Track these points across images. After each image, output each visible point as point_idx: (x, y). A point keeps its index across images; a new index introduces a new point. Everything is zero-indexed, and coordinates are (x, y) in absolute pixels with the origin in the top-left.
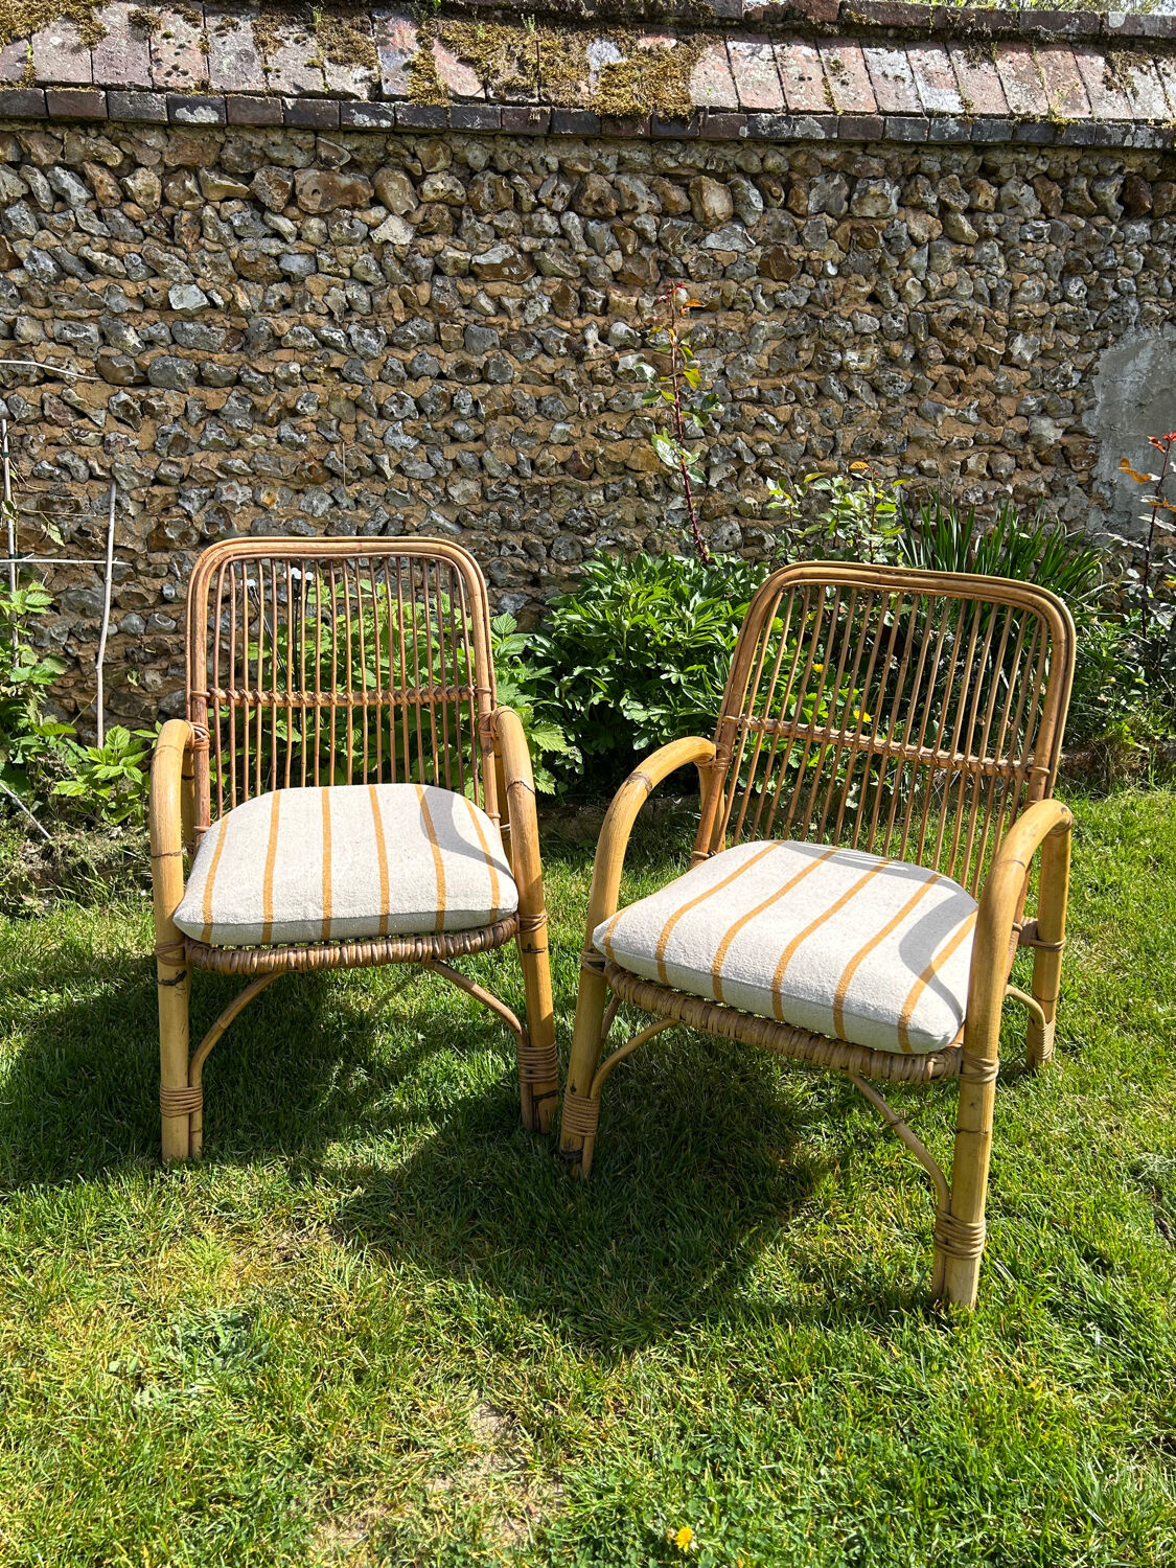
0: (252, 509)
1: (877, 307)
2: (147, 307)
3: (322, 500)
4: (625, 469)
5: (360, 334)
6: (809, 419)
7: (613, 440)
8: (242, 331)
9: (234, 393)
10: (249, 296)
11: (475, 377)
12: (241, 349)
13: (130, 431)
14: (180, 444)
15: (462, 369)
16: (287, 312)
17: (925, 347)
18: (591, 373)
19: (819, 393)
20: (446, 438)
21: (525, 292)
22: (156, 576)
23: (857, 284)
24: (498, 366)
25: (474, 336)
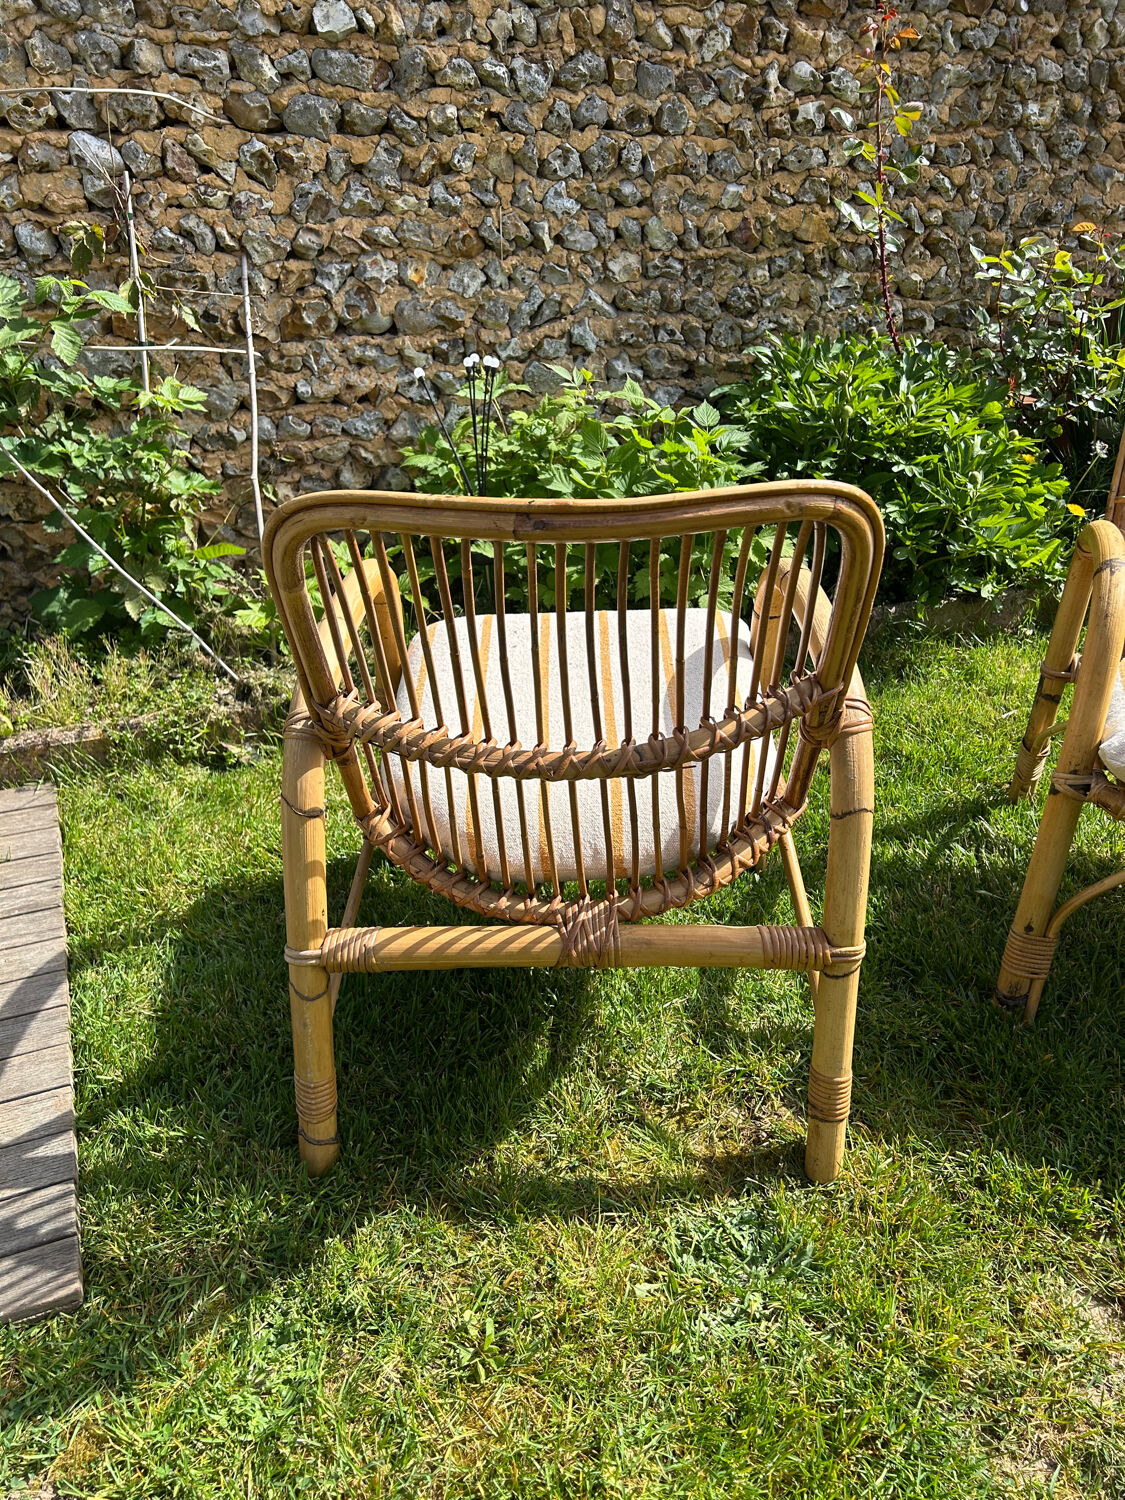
0: (397, 288)
1: (1061, 52)
2: (285, 29)
3: (474, 277)
4: (795, 239)
5: (527, 69)
6: (983, 182)
7: (785, 206)
8: (390, 65)
9: (383, 143)
10: (403, 17)
11: (646, 125)
12: (388, 88)
13: (262, 189)
14: (320, 207)
15: (633, 116)
16: (443, 40)
17: (1103, 101)
18: (768, 123)
19: (996, 153)
20: (610, 202)
21: (707, 20)
22: (289, 371)
23: (1047, 24)
24: (672, 111)
25: (649, 75)
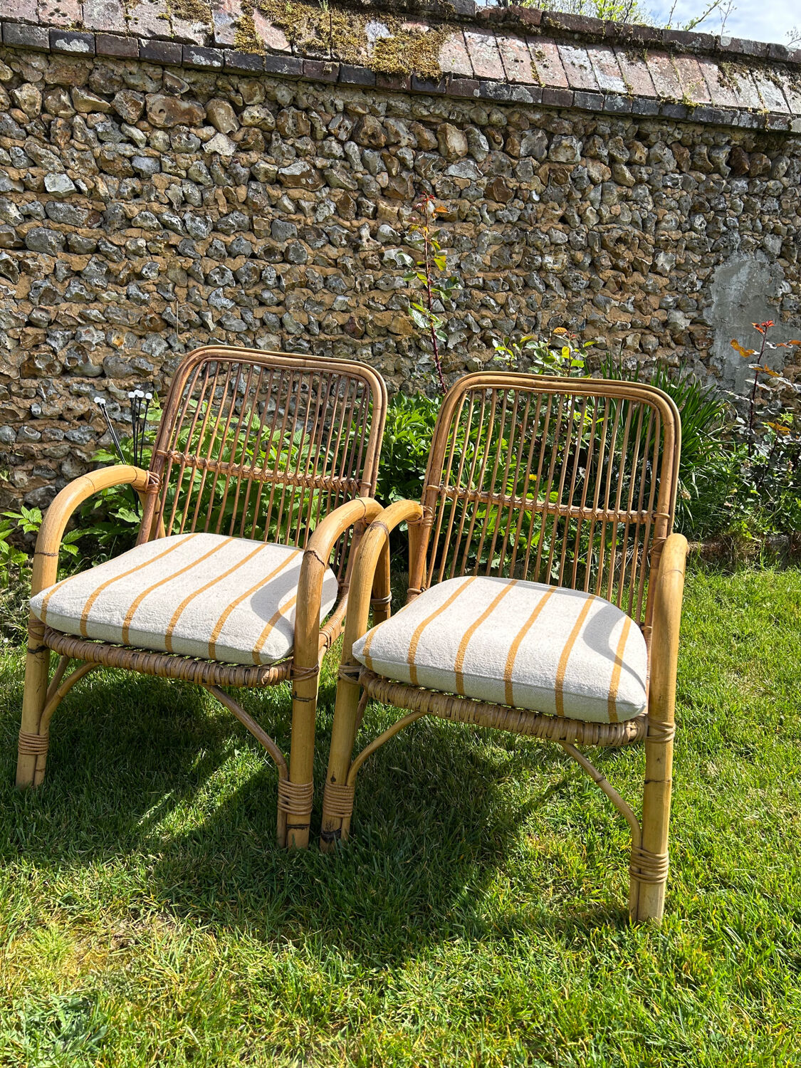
0: (105, 349)
1: (566, 226)
2: (26, 189)
3: (159, 344)
4: (388, 332)
5: (193, 220)
6: (518, 303)
7: (379, 311)
8: (102, 213)
9: (94, 259)
10: (107, 186)
11: (278, 258)
12: (100, 227)
13: (9, 283)
14: (49, 296)
15: (269, 251)
16: (136, 200)
17: (599, 257)
18: (364, 260)
19: (526, 285)
20: (255, 302)
21: (317, 197)
22: (26, 397)
23: (553, 209)
24: (296, 250)
25: (278, 227)
